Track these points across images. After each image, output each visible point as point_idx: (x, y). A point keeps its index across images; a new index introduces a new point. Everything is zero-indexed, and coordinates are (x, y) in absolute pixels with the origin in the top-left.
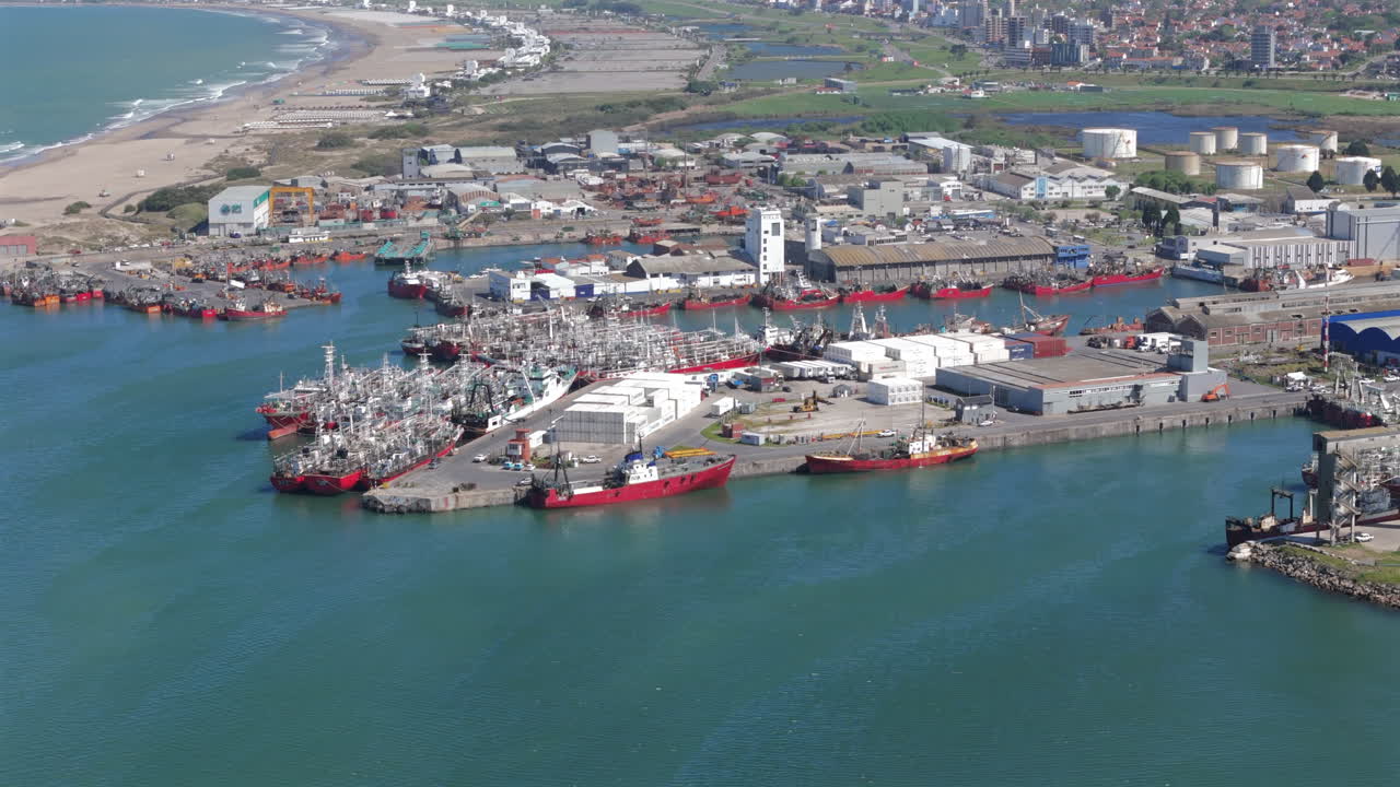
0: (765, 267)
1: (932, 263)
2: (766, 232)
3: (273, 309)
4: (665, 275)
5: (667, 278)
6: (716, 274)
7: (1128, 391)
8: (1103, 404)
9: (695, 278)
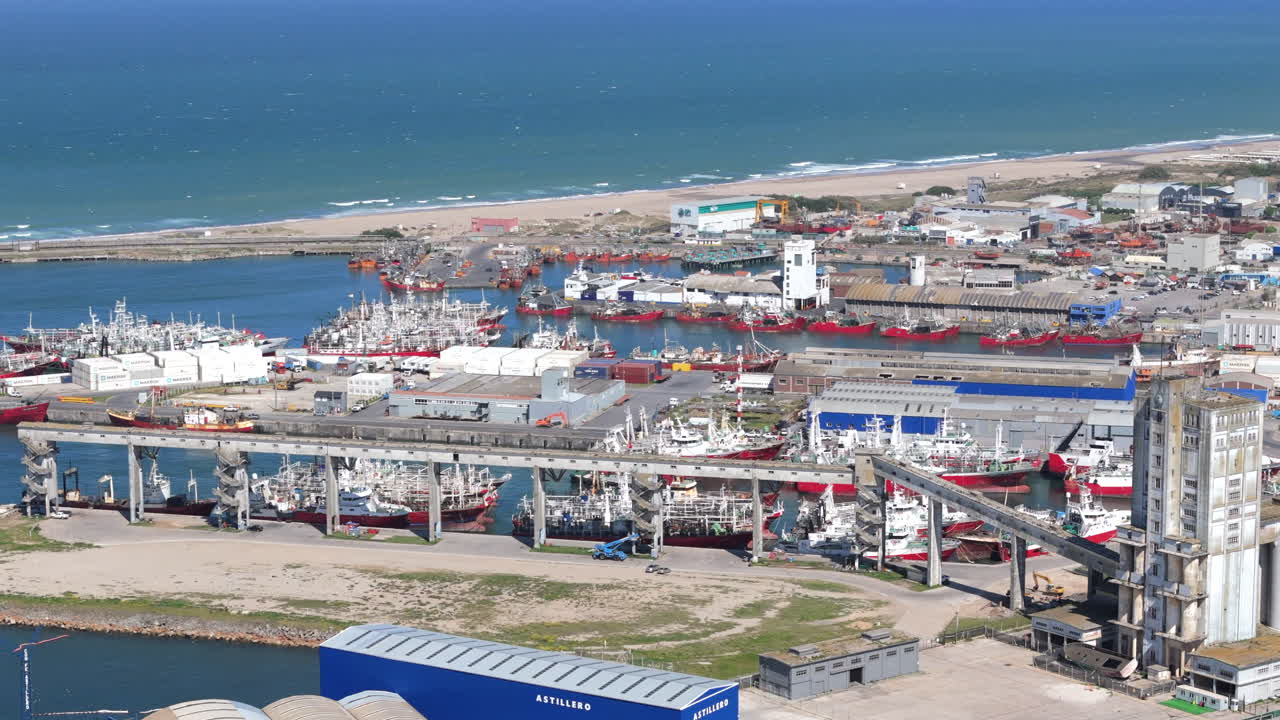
0: (788, 293)
1: (940, 306)
2: (789, 262)
3: (428, 286)
4: (700, 291)
5: (702, 294)
6: (746, 294)
7: (475, 407)
8: (448, 414)
9: (725, 296)
